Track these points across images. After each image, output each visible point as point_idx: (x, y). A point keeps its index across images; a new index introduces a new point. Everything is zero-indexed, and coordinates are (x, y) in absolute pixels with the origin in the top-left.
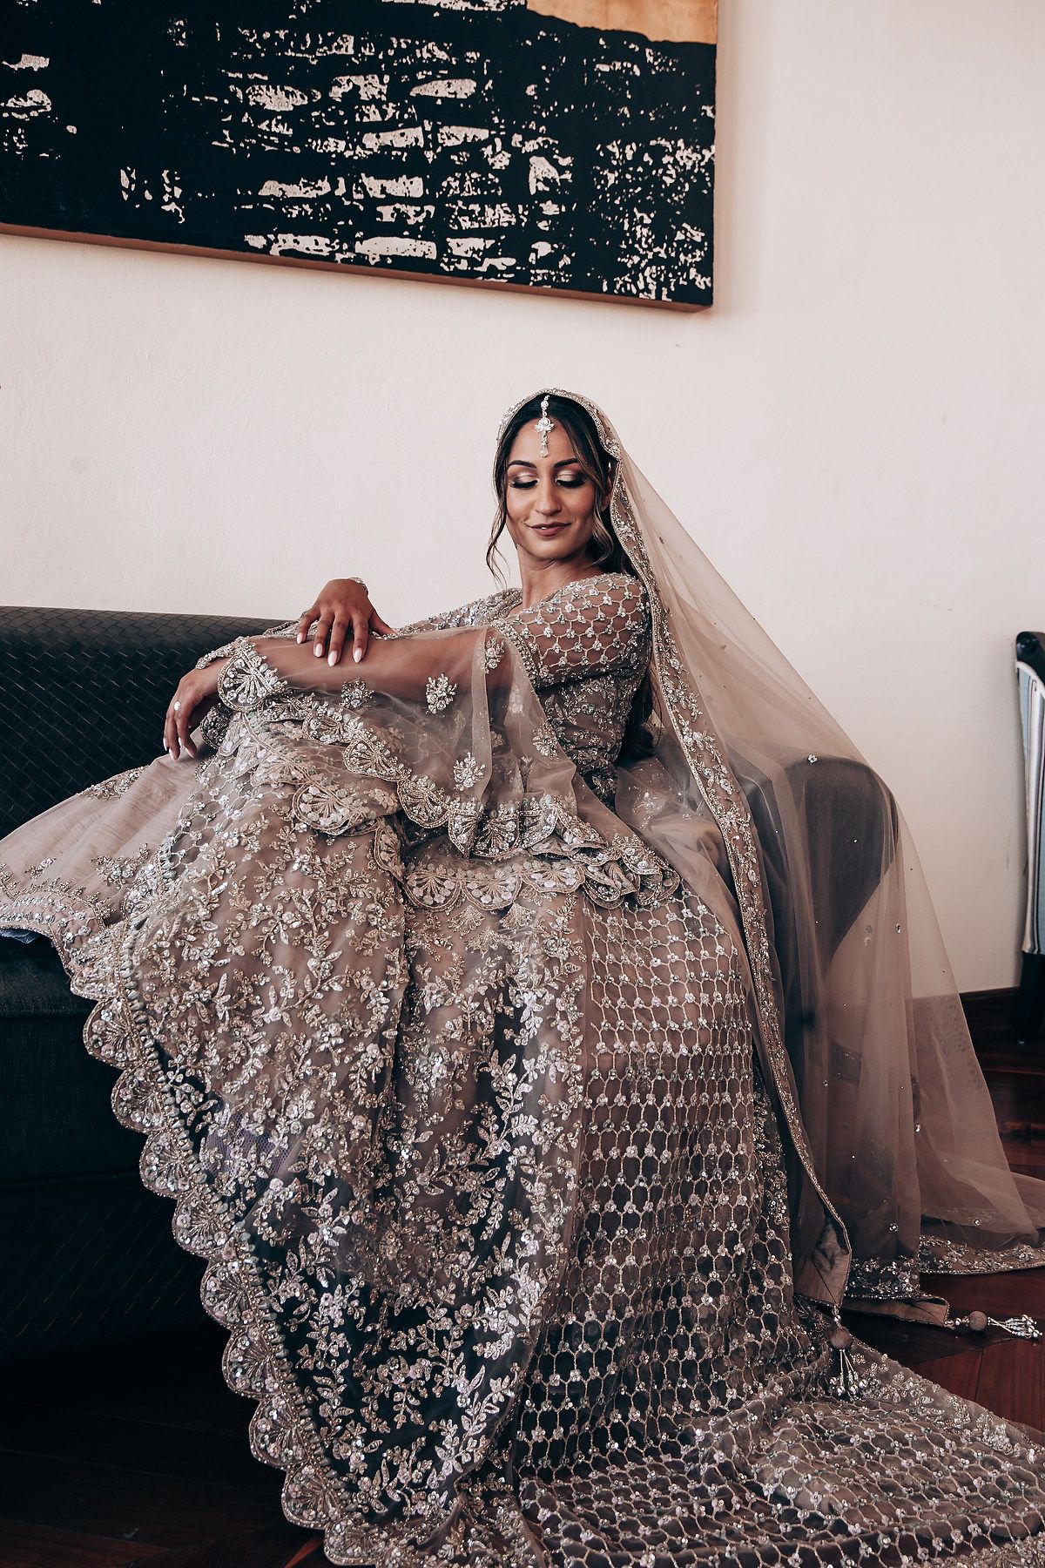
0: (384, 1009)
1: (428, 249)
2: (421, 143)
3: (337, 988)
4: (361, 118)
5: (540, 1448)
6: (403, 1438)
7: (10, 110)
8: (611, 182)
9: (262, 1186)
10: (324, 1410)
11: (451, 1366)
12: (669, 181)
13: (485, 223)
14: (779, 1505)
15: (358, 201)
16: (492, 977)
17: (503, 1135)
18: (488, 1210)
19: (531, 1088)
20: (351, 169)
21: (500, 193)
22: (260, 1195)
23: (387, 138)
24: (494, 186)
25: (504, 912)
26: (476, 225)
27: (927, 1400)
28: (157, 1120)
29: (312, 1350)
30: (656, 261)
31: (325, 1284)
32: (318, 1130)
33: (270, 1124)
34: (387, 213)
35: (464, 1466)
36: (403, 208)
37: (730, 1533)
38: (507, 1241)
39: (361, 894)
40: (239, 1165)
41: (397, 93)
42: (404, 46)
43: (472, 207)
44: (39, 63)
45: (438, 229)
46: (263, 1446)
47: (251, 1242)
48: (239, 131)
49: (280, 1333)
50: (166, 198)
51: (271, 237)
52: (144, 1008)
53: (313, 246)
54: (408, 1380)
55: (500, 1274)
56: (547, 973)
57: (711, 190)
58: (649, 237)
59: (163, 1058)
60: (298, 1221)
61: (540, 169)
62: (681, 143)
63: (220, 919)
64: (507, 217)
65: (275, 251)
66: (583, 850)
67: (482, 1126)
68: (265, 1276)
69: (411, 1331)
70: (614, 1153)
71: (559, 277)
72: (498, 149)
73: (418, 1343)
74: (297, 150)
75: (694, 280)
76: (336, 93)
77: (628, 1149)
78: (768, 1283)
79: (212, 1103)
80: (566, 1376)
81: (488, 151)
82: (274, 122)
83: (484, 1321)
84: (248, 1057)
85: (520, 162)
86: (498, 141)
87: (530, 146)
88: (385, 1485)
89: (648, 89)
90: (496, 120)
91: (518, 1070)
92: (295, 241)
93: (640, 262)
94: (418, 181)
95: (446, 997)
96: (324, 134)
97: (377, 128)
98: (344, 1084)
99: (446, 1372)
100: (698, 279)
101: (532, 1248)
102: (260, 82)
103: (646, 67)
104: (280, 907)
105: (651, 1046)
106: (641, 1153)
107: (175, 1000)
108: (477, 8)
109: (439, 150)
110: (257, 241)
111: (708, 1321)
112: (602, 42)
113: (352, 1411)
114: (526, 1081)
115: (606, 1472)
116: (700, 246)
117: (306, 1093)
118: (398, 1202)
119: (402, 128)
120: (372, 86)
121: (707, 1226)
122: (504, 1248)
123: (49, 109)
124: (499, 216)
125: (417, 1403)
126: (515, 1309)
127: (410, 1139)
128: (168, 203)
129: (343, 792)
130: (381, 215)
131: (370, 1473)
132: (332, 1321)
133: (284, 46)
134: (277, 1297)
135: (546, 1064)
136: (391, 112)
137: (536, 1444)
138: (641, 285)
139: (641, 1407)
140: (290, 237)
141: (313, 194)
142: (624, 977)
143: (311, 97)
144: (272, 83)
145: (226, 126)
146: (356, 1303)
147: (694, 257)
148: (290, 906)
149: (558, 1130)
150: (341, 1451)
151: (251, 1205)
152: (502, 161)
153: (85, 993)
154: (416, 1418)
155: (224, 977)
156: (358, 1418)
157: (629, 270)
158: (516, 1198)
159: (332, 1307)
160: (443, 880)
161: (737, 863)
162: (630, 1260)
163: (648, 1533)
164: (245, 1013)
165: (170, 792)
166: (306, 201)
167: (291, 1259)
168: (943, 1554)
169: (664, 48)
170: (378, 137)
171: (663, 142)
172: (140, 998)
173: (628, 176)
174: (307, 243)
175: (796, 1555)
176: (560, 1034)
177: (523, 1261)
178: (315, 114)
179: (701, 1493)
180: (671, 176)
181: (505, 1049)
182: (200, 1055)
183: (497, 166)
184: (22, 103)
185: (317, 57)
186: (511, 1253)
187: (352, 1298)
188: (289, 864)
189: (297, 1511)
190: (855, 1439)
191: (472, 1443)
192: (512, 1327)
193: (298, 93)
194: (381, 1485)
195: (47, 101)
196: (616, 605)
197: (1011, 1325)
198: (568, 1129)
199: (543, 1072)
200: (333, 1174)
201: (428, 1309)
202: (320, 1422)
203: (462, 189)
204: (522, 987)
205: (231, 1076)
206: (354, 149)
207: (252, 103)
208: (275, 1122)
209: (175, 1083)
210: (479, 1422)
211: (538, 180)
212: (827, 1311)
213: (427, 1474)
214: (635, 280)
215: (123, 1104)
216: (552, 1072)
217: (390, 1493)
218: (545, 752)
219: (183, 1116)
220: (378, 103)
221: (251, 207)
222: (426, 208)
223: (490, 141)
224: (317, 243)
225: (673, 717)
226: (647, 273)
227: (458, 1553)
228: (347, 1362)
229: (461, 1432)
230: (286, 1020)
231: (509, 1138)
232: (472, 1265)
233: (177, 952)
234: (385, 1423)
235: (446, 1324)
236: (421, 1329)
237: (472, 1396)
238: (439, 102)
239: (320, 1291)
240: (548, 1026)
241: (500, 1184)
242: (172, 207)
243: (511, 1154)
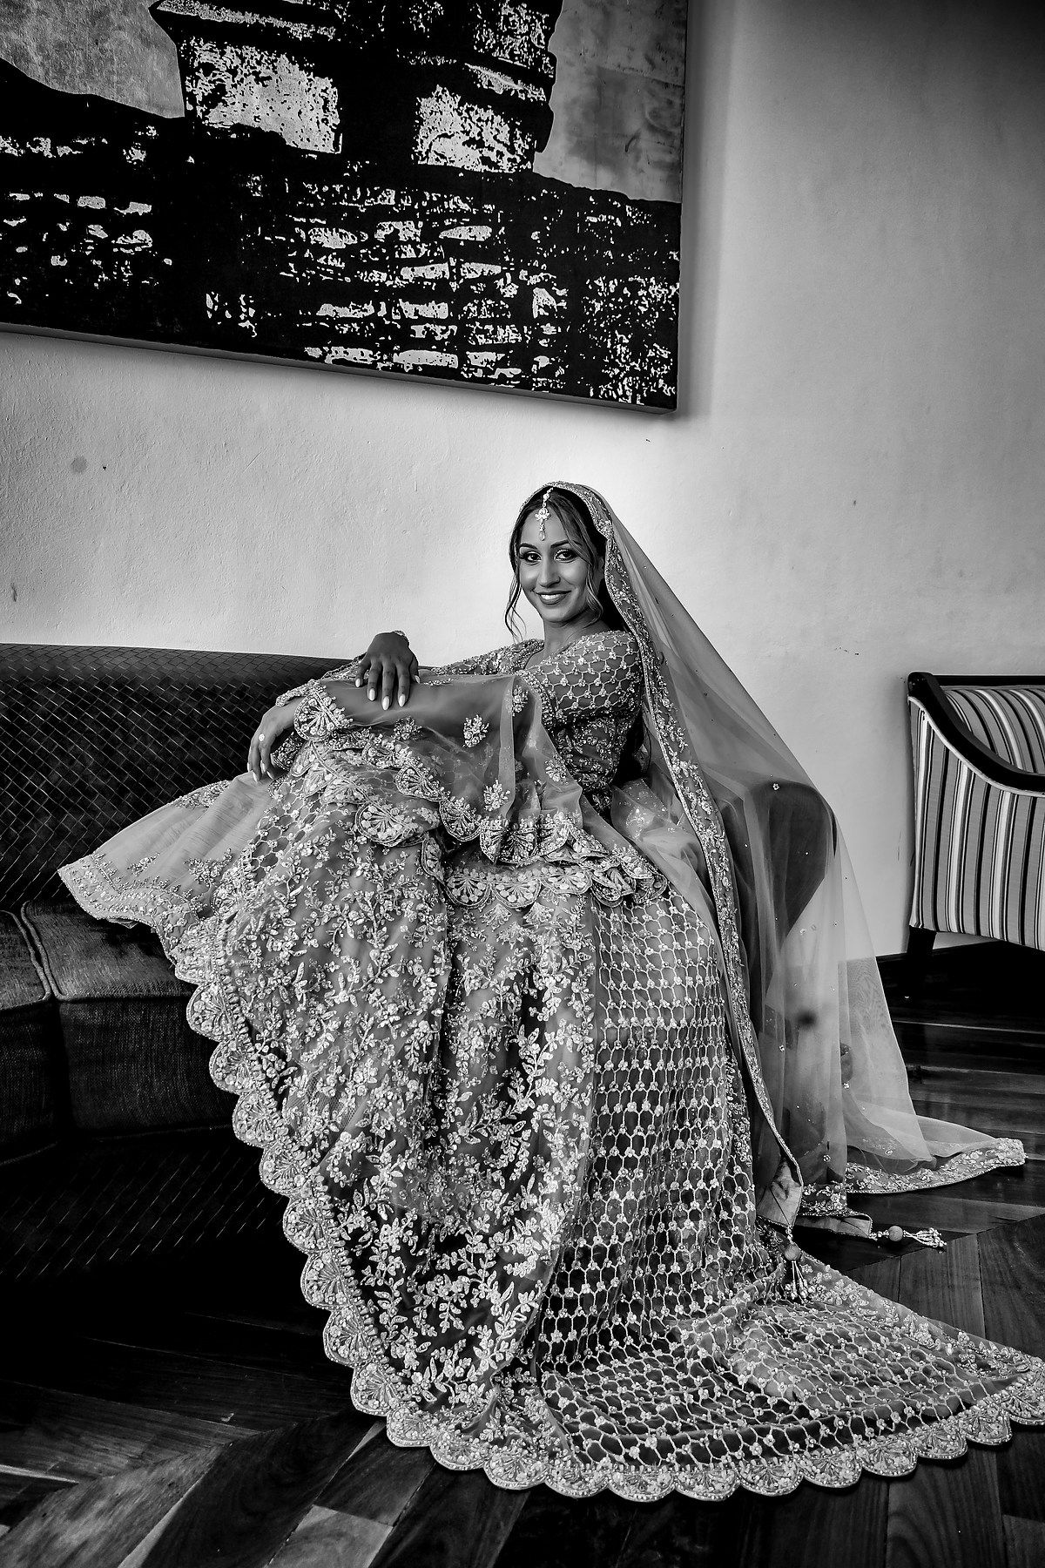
0: (433, 992)
1: (451, 360)
2: (447, 276)
3: (394, 974)
4: (400, 255)
5: (557, 1348)
7: (119, 246)
8: (597, 309)
9: (333, 1138)
10: (383, 1318)
11: (486, 1282)
12: (643, 310)
13: (497, 340)
14: (752, 1393)
15: (395, 321)
16: (519, 965)
17: (529, 1094)
18: (516, 1155)
19: (552, 1056)
20: (390, 296)
21: (509, 316)
22: (332, 1145)
23: (420, 271)
24: (505, 310)
25: (526, 910)
26: (490, 342)
27: (863, 1303)
28: (248, 1083)
29: (374, 1270)
30: (632, 373)
31: (384, 1217)
32: (379, 1093)
33: (340, 1087)
34: (419, 331)
35: (498, 1364)
36: (432, 327)
37: (715, 1417)
38: (532, 1181)
39: (412, 896)
40: (314, 1122)
41: (429, 235)
42: (435, 199)
43: (486, 327)
44: (143, 209)
45: (459, 344)
46: (334, 1348)
47: (325, 1183)
48: (302, 264)
49: (347, 1257)
50: (242, 317)
51: (326, 349)
52: (236, 991)
53: (359, 357)
54: (450, 1294)
55: (525, 1208)
56: (565, 961)
57: (676, 318)
58: (627, 353)
59: (252, 1032)
60: (363, 1167)
61: (542, 298)
62: (652, 280)
63: (298, 916)
64: (514, 336)
65: (329, 360)
66: (589, 858)
67: (511, 1087)
68: (336, 1211)
69: (454, 1254)
70: (618, 1108)
71: (555, 384)
72: (509, 281)
73: (459, 1263)
74: (348, 279)
75: (662, 388)
76: (380, 235)
77: (629, 1105)
79: (292, 1069)
80: (578, 1289)
81: (500, 283)
82: (330, 257)
83: (513, 1246)
84: (322, 1032)
85: (526, 293)
86: (508, 275)
87: (534, 280)
88: (433, 1378)
89: (628, 237)
90: (507, 259)
91: (541, 1041)
92: (345, 352)
93: (619, 373)
94: (444, 306)
95: (482, 982)
96: (370, 267)
97: (412, 263)
98: (401, 1055)
99: (482, 1285)
100: (665, 388)
101: (552, 1186)
102: (320, 225)
103: (625, 219)
104: (347, 907)
105: (648, 1022)
106: (639, 1108)
107: (262, 984)
108: (493, 171)
109: (461, 281)
110: (315, 352)
112: (591, 199)
113: (406, 1319)
114: (547, 1050)
115: (611, 1366)
116: (666, 362)
117: (369, 1062)
118: (443, 1149)
119: (433, 263)
120: (408, 230)
121: (689, 1166)
122: (530, 1186)
123: (150, 245)
124: (508, 334)
125: (459, 1312)
126: (539, 1236)
127: (452, 1098)
128: (244, 321)
129: (396, 810)
130: (414, 333)
131: (421, 1369)
132: (391, 1248)
133: (339, 197)
134: (346, 1228)
135: (564, 1037)
136: (423, 250)
137: (554, 1344)
138: (620, 393)
139: (637, 1311)
140: (341, 349)
141: (360, 315)
142: (625, 964)
143: (360, 238)
144: (329, 226)
145: (292, 260)
146: (410, 1233)
147: (662, 370)
148: (355, 906)
149: (574, 1090)
150: (397, 1352)
151: (324, 1153)
152: (511, 291)
153: (187, 979)
154: (458, 1324)
155: (302, 964)
156: (411, 1325)
157: (611, 380)
158: (539, 1147)
159: (391, 1235)
160: (476, 882)
161: (714, 872)
162: (630, 1195)
163: (649, 1418)
164: (317, 994)
165: (248, 805)
166: (354, 320)
167: (357, 1197)
168: (886, 1432)
169: (640, 205)
170: (413, 270)
171: (639, 279)
172: (233, 983)
173: (611, 305)
174: (355, 354)
175: (770, 1436)
176: (575, 1012)
177: (544, 1197)
178: (363, 251)
179: (689, 1383)
180: (644, 306)
181: (530, 1023)
182: (282, 1029)
183: (507, 295)
184: (129, 241)
185: (365, 207)
186: (534, 1190)
187: (407, 1229)
188: (352, 871)
189: (364, 1401)
190: (809, 1337)
191: (504, 1345)
192: (536, 1251)
193: (350, 234)
194: (430, 1379)
195: (149, 239)
196: (619, 659)
197: (920, 1236)
198: (582, 1090)
199: (561, 1043)
200: (392, 1128)
201: (467, 1235)
202: (380, 1328)
203: (479, 313)
204: (544, 973)
205: (306, 1046)
206: (394, 279)
207: (312, 242)
208: (344, 1086)
209: (261, 1053)
210: (509, 1328)
211: (540, 307)
212: (781, 1230)
213: (467, 1369)
214: (615, 387)
215: (219, 1070)
216: (569, 1043)
217: (438, 1386)
218: (556, 779)
219: (268, 1080)
220: (414, 244)
221: (310, 324)
222: (450, 327)
223: (502, 275)
224: (362, 355)
226: (625, 382)
227: (496, 1436)
228: (402, 1280)
229: (494, 1336)
230: (353, 1000)
231: (533, 1096)
232: (503, 1201)
233: (262, 944)
234: (433, 1328)
235: (482, 1248)
236: (462, 1252)
237: (503, 1306)
238: (462, 244)
239: (380, 1223)
240: (565, 1005)
241: (526, 1134)
242: (247, 324)
243: (535, 1110)
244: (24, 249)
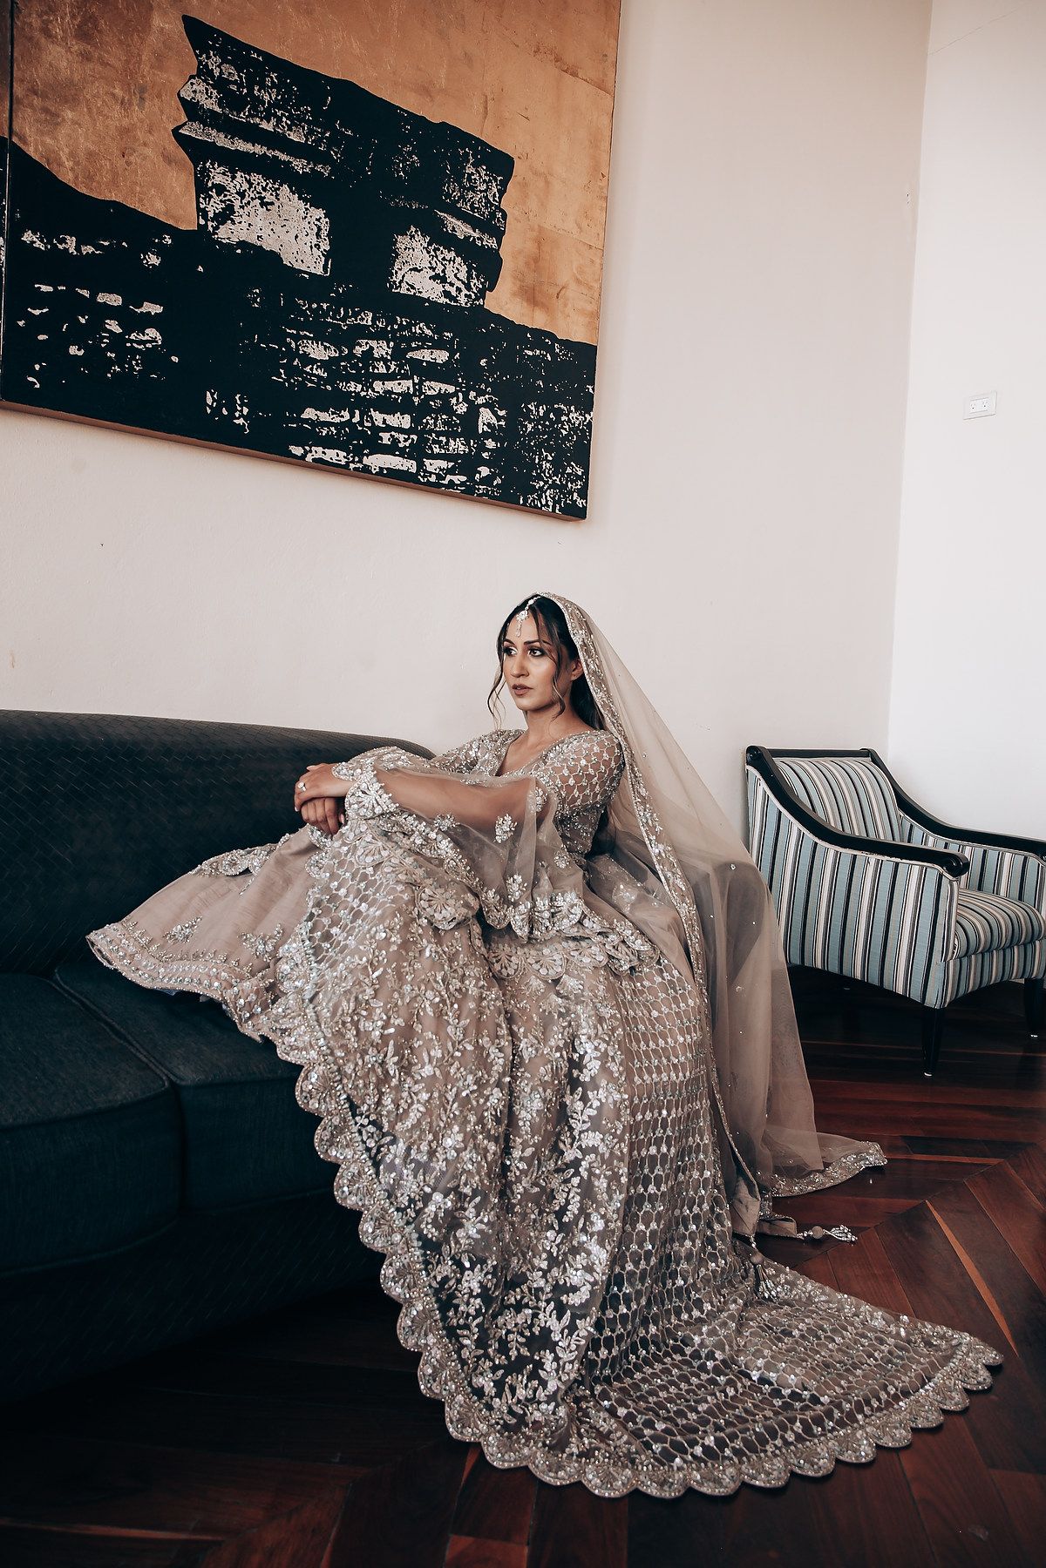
0: (501, 1061)
1: (410, 465)
2: (411, 391)
3: (470, 1048)
4: (373, 369)
5: (604, 1362)
6: (515, 1367)
7: (132, 341)
8: (529, 430)
9: (426, 1199)
10: (465, 1353)
11: (544, 1312)
12: (564, 432)
13: (449, 450)
14: (767, 1386)
15: (366, 427)
16: (566, 1034)
17: (576, 1144)
18: (567, 1199)
19: (595, 1112)
20: (364, 405)
21: (459, 431)
22: (426, 1205)
23: (389, 385)
24: (456, 424)
25: (556, 982)
26: (443, 451)
27: (823, 1298)
28: (349, 1153)
29: (456, 1311)
30: (554, 486)
31: (467, 1265)
32: (466, 1155)
33: (432, 1153)
34: (386, 438)
35: (564, 1383)
36: (396, 435)
37: (746, 1411)
38: (582, 1221)
39: (472, 974)
40: (410, 1186)
41: (398, 354)
42: (404, 323)
43: (441, 438)
44: (156, 309)
45: (418, 452)
46: (429, 1385)
47: (419, 1239)
48: (292, 371)
49: (436, 1302)
50: (237, 414)
51: (307, 448)
52: (339, 1070)
53: (335, 457)
54: (516, 1325)
55: (576, 1245)
56: (600, 1028)
57: (589, 441)
58: (550, 469)
59: (353, 1108)
60: (452, 1222)
61: (486, 416)
62: (572, 408)
63: (383, 994)
64: (462, 448)
65: (309, 458)
66: (599, 933)
67: (561, 1140)
68: (426, 1263)
69: (518, 1290)
70: (644, 1153)
71: (493, 492)
72: (461, 400)
73: (523, 1298)
74: (329, 388)
75: (576, 501)
76: (358, 351)
77: (650, 1148)
78: (717, 1227)
79: (388, 1139)
80: (616, 1310)
81: (454, 401)
82: (315, 367)
83: (567, 1279)
84: (412, 1103)
85: (474, 411)
86: (460, 394)
87: (481, 400)
88: (510, 1402)
89: (556, 370)
90: (460, 380)
91: (584, 1099)
92: (323, 453)
93: (544, 486)
94: (407, 417)
95: (537, 1050)
96: (348, 378)
97: (384, 378)
98: (481, 1120)
99: (541, 1316)
100: (578, 500)
101: (599, 1225)
102: (309, 338)
103: (554, 355)
104: (423, 988)
105: (665, 1077)
106: (659, 1151)
107: (360, 1062)
108: (452, 303)
109: (422, 397)
110: (298, 451)
111: (689, 1257)
112: (529, 336)
113: (482, 1352)
114: (591, 1107)
115: (644, 1373)
116: (580, 478)
117: (456, 1128)
118: (509, 1199)
119: (400, 379)
120: (381, 349)
121: (687, 1194)
122: (581, 1225)
123: (160, 343)
124: (458, 446)
125: (523, 1340)
126: (589, 1269)
127: (516, 1154)
128: (238, 418)
129: (448, 895)
130: (381, 439)
131: (499, 1395)
132: (472, 1291)
133: (326, 314)
134: (435, 1277)
135: (605, 1096)
136: (393, 367)
137: (602, 1360)
138: (544, 503)
139: (656, 1323)
140: (320, 449)
141: (337, 420)
142: (641, 1027)
143: (341, 352)
144: (316, 339)
145: (283, 366)
146: (490, 1277)
147: (577, 485)
148: (429, 985)
149: (615, 1140)
150: (479, 1381)
151: (418, 1212)
152: (462, 409)
153: (292, 1058)
154: (525, 1352)
155: (392, 1042)
156: (486, 1356)
157: (537, 491)
158: (587, 1190)
159: (473, 1281)
160: (511, 957)
161: (691, 940)
162: (653, 1225)
163: (695, 1418)
164: (406, 1068)
165: (288, 881)
166: (332, 424)
167: (445, 1249)
168: (879, 1409)
169: (567, 344)
170: (383, 384)
171: (562, 406)
172: (335, 1063)
173: (540, 427)
174: (332, 455)
175: (798, 1424)
176: (612, 1072)
177: (592, 1235)
178: (343, 364)
179: (713, 1382)
180: (565, 429)
181: (574, 1083)
182: (379, 1103)
183: (459, 412)
184: (141, 337)
185: (347, 325)
186: (584, 1230)
187: (487, 1273)
188: (421, 952)
189: (460, 1430)
190: (796, 1333)
191: (568, 1367)
192: (589, 1282)
193: (333, 348)
194: (507, 1403)
195: (159, 337)
196: (602, 752)
197: (834, 1233)
198: (621, 1140)
199: (604, 1101)
200: (477, 1187)
201: (528, 1273)
202: (463, 1362)
203: (436, 425)
204: (584, 1038)
205: (400, 1118)
206: (367, 391)
207: (301, 352)
208: (435, 1151)
209: (362, 1125)
210: (571, 1352)
211: (484, 424)
212: (746, 1240)
213: (535, 1390)
214: (540, 497)
215: (323, 1143)
216: (610, 1100)
217: (514, 1408)
218: (563, 866)
219: (368, 1150)
220: (385, 361)
221: (295, 425)
222: (411, 436)
223: (455, 394)
224: (338, 455)
225: (645, 834)
226: (548, 494)
227: (581, 1450)
228: (481, 1318)
229: (557, 1359)
230: (438, 1073)
231: (580, 1147)
232: (558, 1241)
233: (356, 1024)
234: (503, 1357)
235: (542, 1283)
236: (524, 1287)
237: (562, 1332)
238: (424, 364)
239: (462, 1269)
240: (604, 1068)
241: (576, 1181)
242: (241, 421)
243: (583, 1159)
244: (46, 337)
